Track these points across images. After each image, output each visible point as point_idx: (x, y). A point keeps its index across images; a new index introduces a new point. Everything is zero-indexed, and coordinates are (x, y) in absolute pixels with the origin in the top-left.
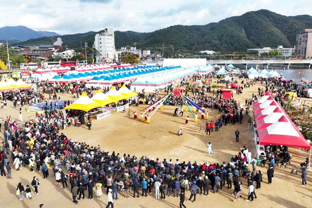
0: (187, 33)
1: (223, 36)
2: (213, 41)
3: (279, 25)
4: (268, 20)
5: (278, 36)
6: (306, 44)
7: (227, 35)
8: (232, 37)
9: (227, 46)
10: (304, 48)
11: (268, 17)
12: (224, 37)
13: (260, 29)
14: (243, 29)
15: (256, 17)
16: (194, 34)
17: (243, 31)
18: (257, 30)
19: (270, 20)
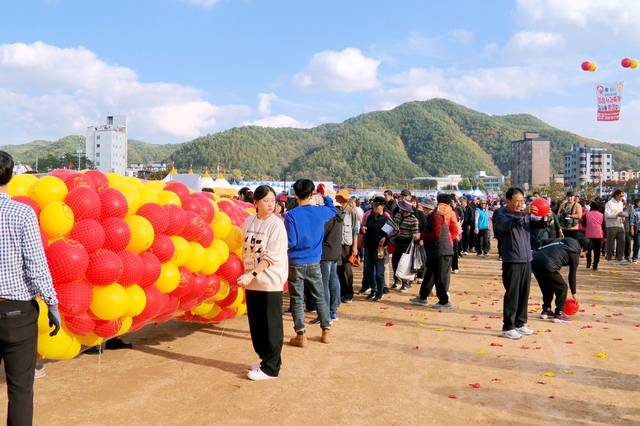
0: (273, 143)
1: (355, 152)
2: (334, 162)
3: (473, 131)
4: (451, 121)
5: (473, 155)
6: (531, 163)
7: (364, 149)
8: (377, 155)
9: (366, 175)
10: (527, 171)
11: (451, 115)
12: (358, 155)
13: (435, 139)
14: (399, 138)
15: (426, 112)
16: (289, 147)
17: (400, 141)
18: (430, 142)
19: (455, 122)
